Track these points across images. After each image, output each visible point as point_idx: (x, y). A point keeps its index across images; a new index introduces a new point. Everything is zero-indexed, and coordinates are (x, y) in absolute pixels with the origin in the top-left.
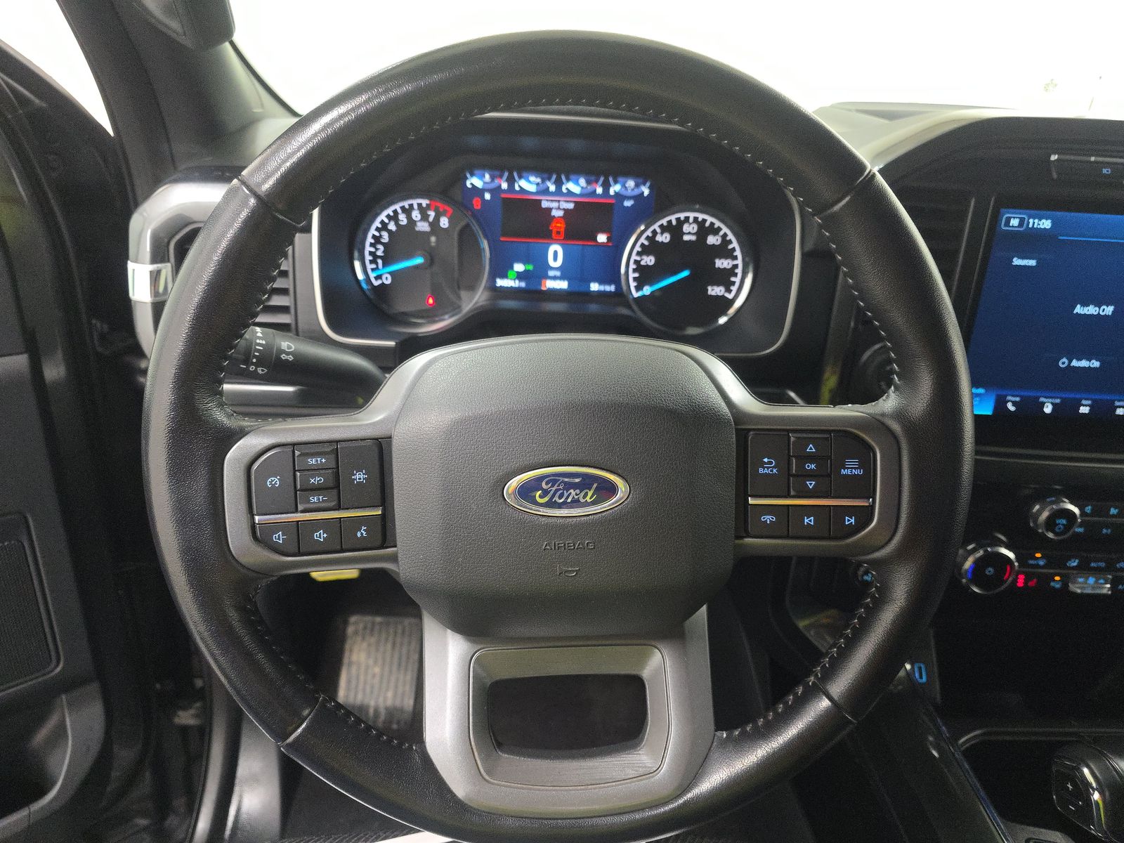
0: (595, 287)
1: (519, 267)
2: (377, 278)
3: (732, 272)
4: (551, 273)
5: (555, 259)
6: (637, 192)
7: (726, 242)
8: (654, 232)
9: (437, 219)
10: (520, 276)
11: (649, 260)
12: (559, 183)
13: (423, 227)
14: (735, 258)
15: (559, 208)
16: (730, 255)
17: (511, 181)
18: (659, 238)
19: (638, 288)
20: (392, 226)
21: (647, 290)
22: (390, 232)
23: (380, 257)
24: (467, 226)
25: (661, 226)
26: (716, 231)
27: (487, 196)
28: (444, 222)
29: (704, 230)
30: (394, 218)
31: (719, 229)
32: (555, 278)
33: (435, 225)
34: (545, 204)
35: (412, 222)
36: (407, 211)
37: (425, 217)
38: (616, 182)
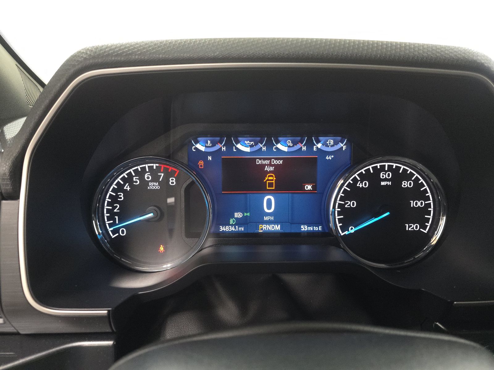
0: (304, 228)
1: (238, 215)
2: (114, 232)
3: (425, 210)
4: (266, 218)
5: (269, 207)
6: (336, 148)
7: (418, 185)
8: (355, 180)
9: (166, 179)
10: (239, 222)
11: (352, 204)
12: (269, 145)
13: (154, 186)
14: (428, 199)
15: (270, 165)
16: (423, 196)
17: (229, 145)
18: (359, 185)
19: (344, 229)
20: (127, 187)
21: (352, 230)
22: (125, 192)
23: (116, 214)
24: (193, 183)
25: (360, 175)
26: (407, 177)
27: (210, 158)
28: (172, 181)
29: (398, 177)
30: (129, 180)
31: (412, 175)
32: (269, 222)
33: (165, 183)
34: (259, 162)
35: (144, 183)
36: (141, 174)
37: (155, 178)
38: (318, 142)
